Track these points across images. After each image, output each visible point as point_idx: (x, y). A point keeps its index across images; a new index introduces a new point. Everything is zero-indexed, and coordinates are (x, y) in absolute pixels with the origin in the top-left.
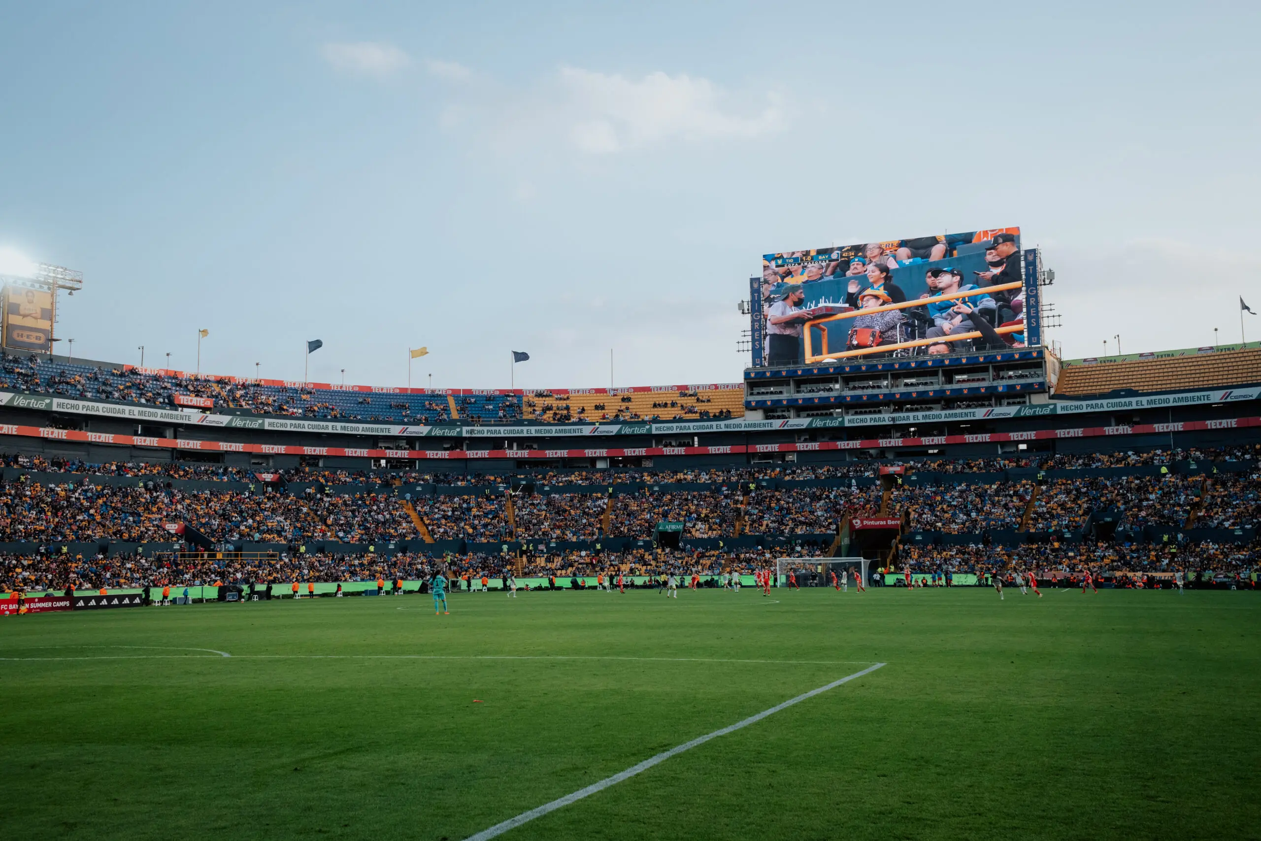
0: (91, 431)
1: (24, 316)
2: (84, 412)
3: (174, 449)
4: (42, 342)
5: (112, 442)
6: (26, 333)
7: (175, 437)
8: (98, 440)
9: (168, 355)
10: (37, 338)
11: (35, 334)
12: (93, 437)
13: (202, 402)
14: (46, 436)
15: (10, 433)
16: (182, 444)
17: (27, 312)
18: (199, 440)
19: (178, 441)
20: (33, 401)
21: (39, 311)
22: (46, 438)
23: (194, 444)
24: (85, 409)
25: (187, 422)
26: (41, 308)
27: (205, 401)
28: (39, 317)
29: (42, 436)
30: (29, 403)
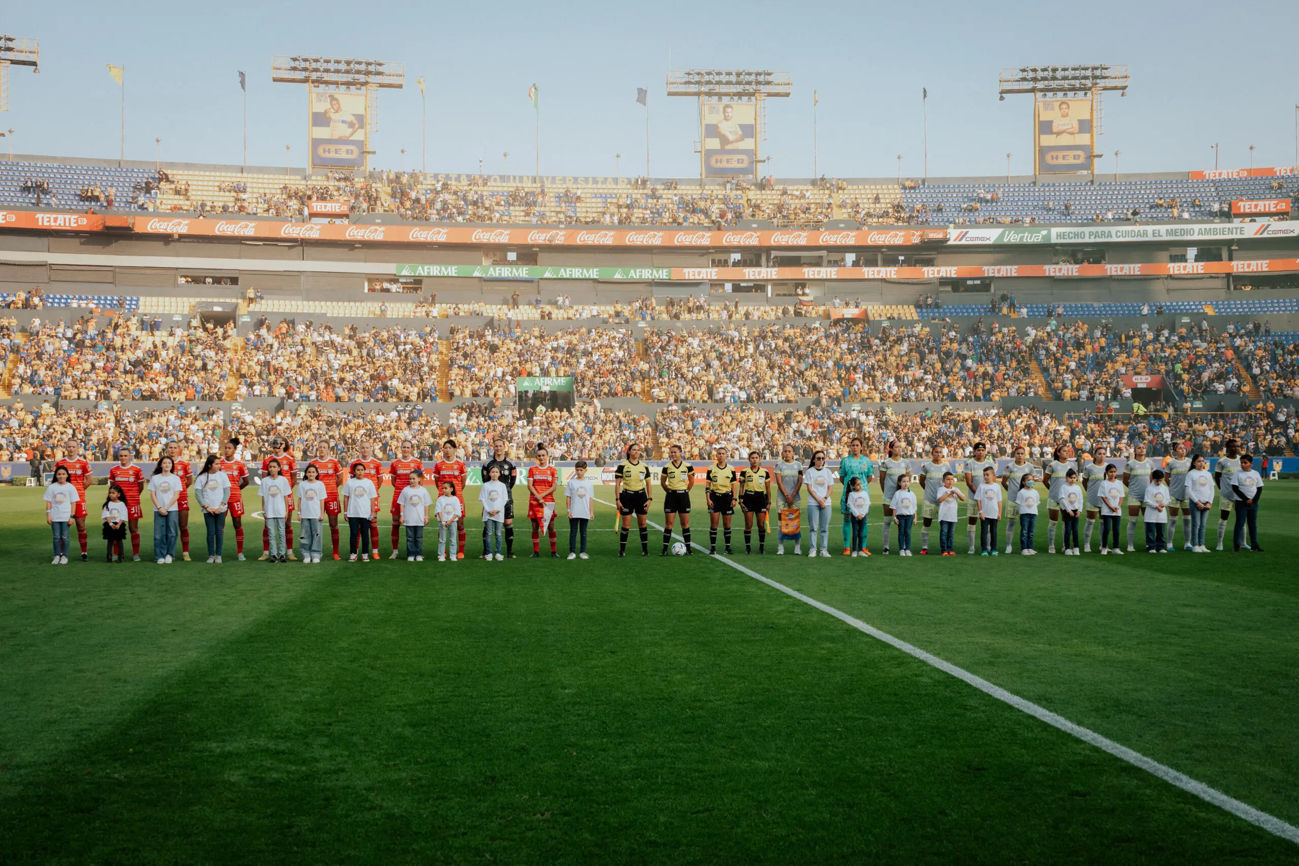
0: (1110, 263)
1: (1059, 133)
2: (1092, 240)
3: (1228, 275)
4: (1081, 160)
5: (1139, 273)
6: (1060, 154)
7: (1231, 259)
8: (1119, 273)
9: (1251, 148)
10: (1074, 158)
11: (1072, 153)
12: (1112, 269)
13: (1272, 206)
14: (1052, 274)
15: (1009, 275)
16: (1239, 266)
17: (1061, 128)
18: (1264, 259)
19: (1234, 263)
20: (1026, 234)
21: (1076, 125)
22: (1053, 277)
23: (1259, 266)
24: (1093, 237)
25: (1239, 236)
26: (1079, 121)
27: (1277, 205)
28: (1077, 130)
29: (1047, 274)
30: (1022, 238)
